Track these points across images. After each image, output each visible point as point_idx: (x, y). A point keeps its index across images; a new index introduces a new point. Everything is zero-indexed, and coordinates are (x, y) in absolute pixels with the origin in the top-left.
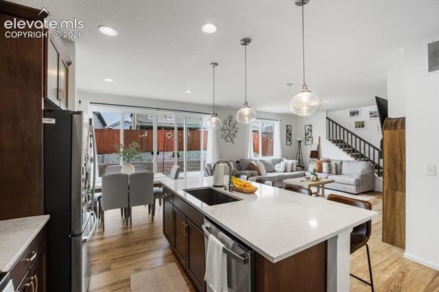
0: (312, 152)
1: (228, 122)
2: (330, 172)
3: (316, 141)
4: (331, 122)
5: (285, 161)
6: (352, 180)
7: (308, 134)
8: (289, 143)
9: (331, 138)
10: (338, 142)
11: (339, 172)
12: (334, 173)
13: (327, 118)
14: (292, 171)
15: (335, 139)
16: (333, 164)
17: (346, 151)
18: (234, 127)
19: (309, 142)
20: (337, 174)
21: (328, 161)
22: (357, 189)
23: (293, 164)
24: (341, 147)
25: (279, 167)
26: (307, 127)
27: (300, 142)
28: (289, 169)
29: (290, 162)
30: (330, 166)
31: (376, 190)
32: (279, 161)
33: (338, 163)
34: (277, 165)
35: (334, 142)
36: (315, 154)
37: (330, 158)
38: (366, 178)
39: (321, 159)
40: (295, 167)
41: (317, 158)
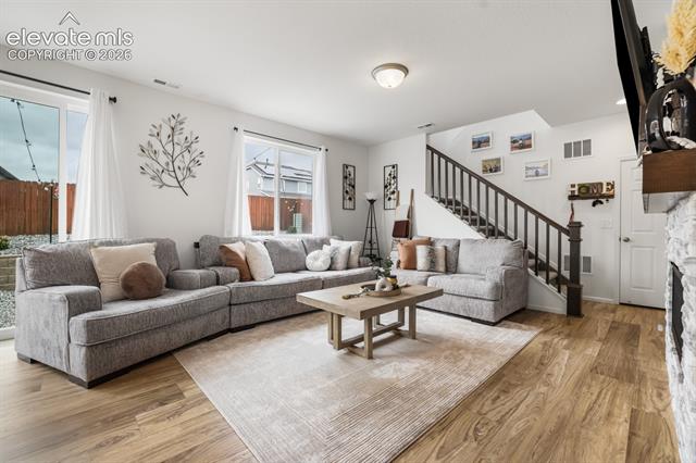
0: (397, 223)
1: (166, 131)
2: (432, 267)
3: (405, 201)
4: (436, 156)
5: (334, 242)
6: (484, 287)
7: (390, 187)
8: (349, 204)
9: (436, 194)
10: (450, 203)
11: (451, 267)
12: (442, 269)
13: (428, 147)
14: (348, 268)
15: (443, 196)
16: (439, 247)
17: (467, 220)
18: (188, 149)
19: (392, 204)
20: (447, 271)
21: (429, 243)
22: (496, 309)
23: (350, 250)
24: (457, 212)
25: (316, 259)
26: (388, 170)
27: (372, 202)
28: (340, 262)
29: (344, 246)
30: (432, 254)
31: (531, 306)
32: (320, 244)
33: (450, 246)
34: (311, 254)
35: (442, 201)
36: (403, 229)
37: (434, 236)
38: (514, 280)
39: (414, 239)
40: (355, 258)
41: (406, 236)
